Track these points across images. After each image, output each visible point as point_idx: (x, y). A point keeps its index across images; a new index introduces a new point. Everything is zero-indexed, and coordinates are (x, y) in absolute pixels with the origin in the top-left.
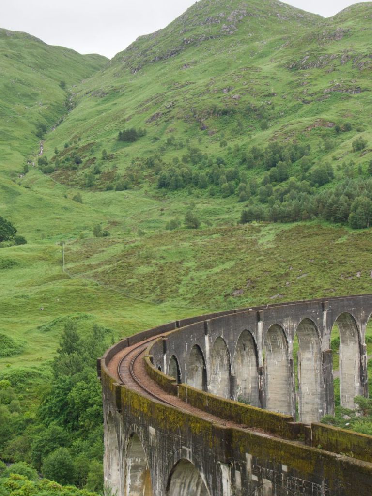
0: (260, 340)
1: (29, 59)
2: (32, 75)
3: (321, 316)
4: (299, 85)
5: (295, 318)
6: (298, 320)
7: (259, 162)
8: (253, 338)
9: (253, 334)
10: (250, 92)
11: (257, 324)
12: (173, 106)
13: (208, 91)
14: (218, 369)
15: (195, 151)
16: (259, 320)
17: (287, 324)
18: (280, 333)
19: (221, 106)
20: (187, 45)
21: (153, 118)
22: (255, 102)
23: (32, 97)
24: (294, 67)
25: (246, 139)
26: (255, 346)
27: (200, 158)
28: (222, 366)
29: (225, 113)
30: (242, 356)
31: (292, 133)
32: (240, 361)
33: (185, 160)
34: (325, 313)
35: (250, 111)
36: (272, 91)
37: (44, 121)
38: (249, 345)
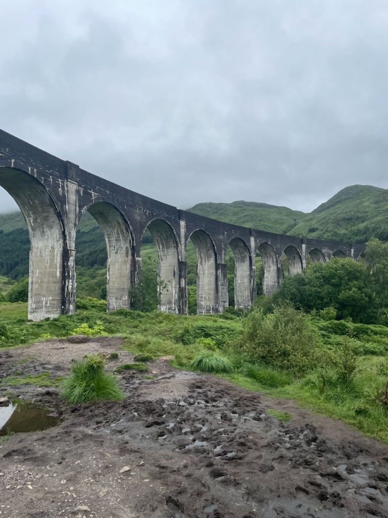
0: (304, 254)
1: (284, 213)
2: (285, 218)
3: (350, 251)
4: (378, 208)
5: (331, 248)
6: (334, 250)
7: (360, 234)
8: (298, 252)
9: (298, 250)
10: (358, 212)
11: (301, 245)
12: (329, 219)
13: (342, 213)
14: (271, 265)
15: (335, 232)
16: (302, 243)
17: (324, 251)
18: (320, 255)
19: (347, 217)
20: (338, 202)
21: (321, 224)
22: (360, 215)
23: (284, 223)
24: (376, 202)
25: (356, 227)
26: (300, 257)
27: (337, 234)
28: (273, 262)
29: (348, 219)
30: (294, 263)
31: (374, 223)
32: (293, 266)
33: (331, 235)
34: (352, 250)
35: (358, 218)
36: (367, 210)
37: (286, 230)
38: (297, 257)
